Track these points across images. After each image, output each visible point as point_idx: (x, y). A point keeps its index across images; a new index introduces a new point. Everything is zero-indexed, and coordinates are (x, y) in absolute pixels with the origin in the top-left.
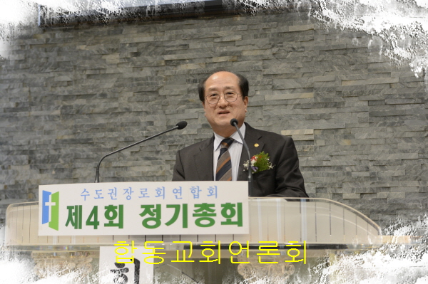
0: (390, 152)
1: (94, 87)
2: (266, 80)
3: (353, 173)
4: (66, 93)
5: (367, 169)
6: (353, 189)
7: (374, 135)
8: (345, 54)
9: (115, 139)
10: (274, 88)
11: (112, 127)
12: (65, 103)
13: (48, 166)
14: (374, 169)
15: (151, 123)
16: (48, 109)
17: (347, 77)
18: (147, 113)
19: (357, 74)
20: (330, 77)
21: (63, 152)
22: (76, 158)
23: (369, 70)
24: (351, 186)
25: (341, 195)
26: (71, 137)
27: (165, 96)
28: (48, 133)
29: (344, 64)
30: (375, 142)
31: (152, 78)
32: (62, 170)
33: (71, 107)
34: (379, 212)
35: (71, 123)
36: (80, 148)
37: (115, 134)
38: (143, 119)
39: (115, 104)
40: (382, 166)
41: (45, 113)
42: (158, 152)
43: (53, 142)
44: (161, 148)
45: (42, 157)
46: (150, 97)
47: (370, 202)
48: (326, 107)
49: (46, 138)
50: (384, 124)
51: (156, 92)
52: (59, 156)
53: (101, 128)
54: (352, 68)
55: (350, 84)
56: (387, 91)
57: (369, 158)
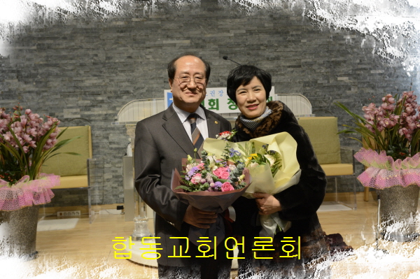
1: (58, 33)
2: (164, 33)
4: (40, 36)
5: (219, 81)
8: (206, 20)
9: (74, 64)
10: (168, 37)
11: (71, 57)
12: (39, 42)
13: (31, 80)
15: (96, 55)
16: (28, 45)
17: (207, 32)
18: (93, 49)
19: (212, 31)
20: (198, 32)
21: (40, 71)
22: (49, 75)
23: (219, 29)
26: (45, 63)
27: (104, 40)
28: (29, 60)
29: (205, 25)
30: (222, 67)
31: (95, 29)
32: (41, 82)
33: (43, 44)
35: (44, 54)
36: (51, 69)
37: (74, 61)
38: (91, 53)
39: (73, 44)
41: (26, 48)
42: (101, 72)
43: (33, 65)
44: (103, 69)
45: (26, 75)
46: (95, 40)
48: (197, 48)
49: (28, 63)
51: (99, 37)
52: (38, 74)
53: (65, 57)
54: (210, 27)
55: (209, 36)
56: (228, 40)
57: (220, 75)
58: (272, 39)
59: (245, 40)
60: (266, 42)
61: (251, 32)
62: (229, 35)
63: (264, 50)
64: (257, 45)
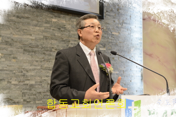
0: (31, 66)
3: (16, 73)
5: (22, 72)
6: (16, 80)
7: (25, 58)
8: (15, 24)
14: (24, 72)
17: (15, 33)
19: (19, 33)
20: (8, 32)
23: (24, 32)
24: (15, 78)
25: (11, 82)
29: (14, 28)
30: (25, 61)
34: (26, 89)
40: (27, 71)
47: (22, 85)
48: (6, 45)
50: (29, 54)
54: (17, 30)
55: (16, 36)
56: (31, 42)
57: (23, 67)
58: (60, 45)
59: (42, 43)
60: (55, 46)
61: (46, 38)
62: (31, 37)
63: (54, 51)
64: (50, 47)
